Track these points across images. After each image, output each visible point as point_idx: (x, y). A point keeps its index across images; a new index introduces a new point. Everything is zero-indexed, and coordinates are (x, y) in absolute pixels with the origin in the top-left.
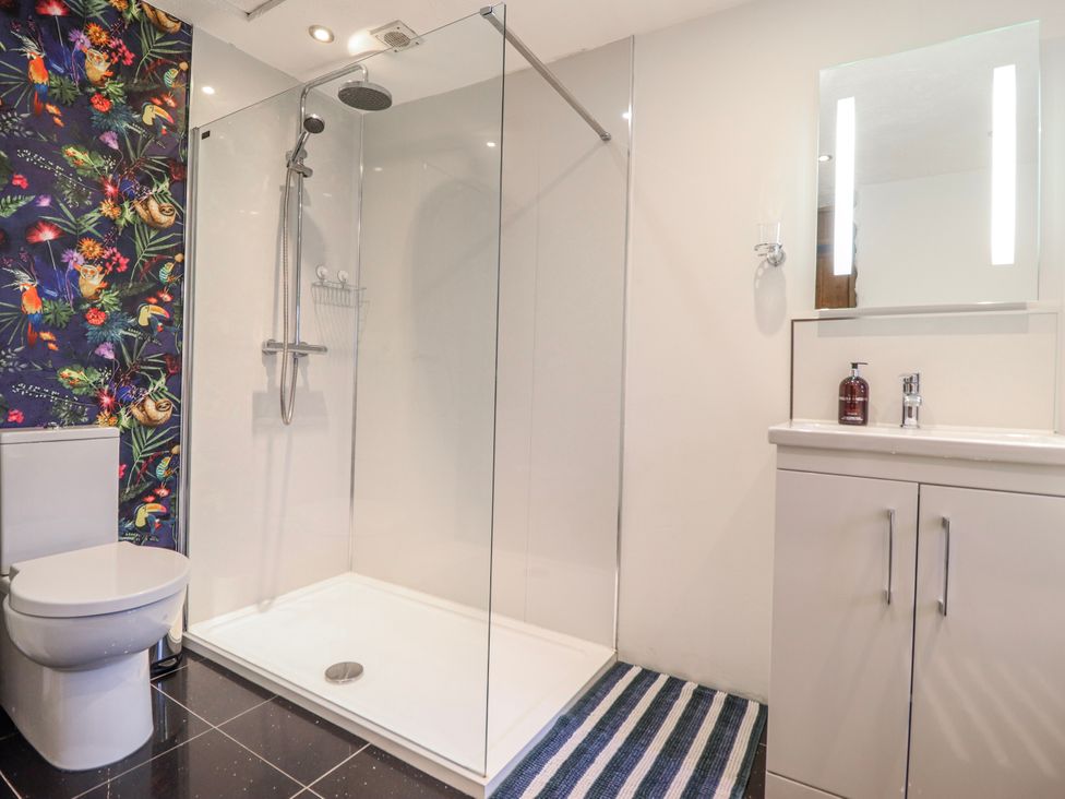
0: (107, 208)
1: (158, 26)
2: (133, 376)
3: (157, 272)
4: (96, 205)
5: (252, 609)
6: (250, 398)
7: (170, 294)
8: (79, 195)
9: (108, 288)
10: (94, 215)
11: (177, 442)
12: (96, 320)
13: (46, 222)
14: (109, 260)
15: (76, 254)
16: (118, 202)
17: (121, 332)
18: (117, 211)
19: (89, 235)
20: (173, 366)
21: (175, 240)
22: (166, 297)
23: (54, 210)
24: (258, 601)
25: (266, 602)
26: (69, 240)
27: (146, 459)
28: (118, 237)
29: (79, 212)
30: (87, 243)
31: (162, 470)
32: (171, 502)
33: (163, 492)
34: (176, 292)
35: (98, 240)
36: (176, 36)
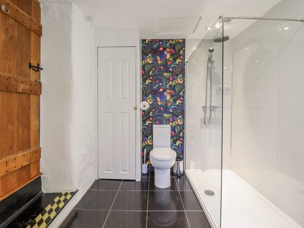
0: (171, 83)
1: (179, 43)
2: (176, 115)
3: (180, 94)
4: (169, 83)
5: (200, 170)
6: (200, 120)
7: (182, 98)
8: (166, 81)
9: (171, 98)
10: (169, 85)
11: (184, 129)
12: (169, 105)
13: (161, 88)
14: (171, 93)
15: (166, 93)
16: (172, 81)
17: (173, 106)
18: (172, 83)
19: (168, 89)
20: (183, 113)
21: (183, 86)
22: (181, 98)
23: (162, 85)
24: (203, 169)
25: (204, 170)
26: (165, 90)
27: (178, 132)
28: (173, 88)
29: (166, 85)
30: (167, 90)
31: (181, 135)
32: (183, 142)
33: (181, 139)
34: (183, 97)
35: (169, 89)
36: (183, 42)
